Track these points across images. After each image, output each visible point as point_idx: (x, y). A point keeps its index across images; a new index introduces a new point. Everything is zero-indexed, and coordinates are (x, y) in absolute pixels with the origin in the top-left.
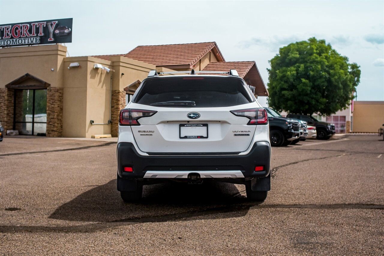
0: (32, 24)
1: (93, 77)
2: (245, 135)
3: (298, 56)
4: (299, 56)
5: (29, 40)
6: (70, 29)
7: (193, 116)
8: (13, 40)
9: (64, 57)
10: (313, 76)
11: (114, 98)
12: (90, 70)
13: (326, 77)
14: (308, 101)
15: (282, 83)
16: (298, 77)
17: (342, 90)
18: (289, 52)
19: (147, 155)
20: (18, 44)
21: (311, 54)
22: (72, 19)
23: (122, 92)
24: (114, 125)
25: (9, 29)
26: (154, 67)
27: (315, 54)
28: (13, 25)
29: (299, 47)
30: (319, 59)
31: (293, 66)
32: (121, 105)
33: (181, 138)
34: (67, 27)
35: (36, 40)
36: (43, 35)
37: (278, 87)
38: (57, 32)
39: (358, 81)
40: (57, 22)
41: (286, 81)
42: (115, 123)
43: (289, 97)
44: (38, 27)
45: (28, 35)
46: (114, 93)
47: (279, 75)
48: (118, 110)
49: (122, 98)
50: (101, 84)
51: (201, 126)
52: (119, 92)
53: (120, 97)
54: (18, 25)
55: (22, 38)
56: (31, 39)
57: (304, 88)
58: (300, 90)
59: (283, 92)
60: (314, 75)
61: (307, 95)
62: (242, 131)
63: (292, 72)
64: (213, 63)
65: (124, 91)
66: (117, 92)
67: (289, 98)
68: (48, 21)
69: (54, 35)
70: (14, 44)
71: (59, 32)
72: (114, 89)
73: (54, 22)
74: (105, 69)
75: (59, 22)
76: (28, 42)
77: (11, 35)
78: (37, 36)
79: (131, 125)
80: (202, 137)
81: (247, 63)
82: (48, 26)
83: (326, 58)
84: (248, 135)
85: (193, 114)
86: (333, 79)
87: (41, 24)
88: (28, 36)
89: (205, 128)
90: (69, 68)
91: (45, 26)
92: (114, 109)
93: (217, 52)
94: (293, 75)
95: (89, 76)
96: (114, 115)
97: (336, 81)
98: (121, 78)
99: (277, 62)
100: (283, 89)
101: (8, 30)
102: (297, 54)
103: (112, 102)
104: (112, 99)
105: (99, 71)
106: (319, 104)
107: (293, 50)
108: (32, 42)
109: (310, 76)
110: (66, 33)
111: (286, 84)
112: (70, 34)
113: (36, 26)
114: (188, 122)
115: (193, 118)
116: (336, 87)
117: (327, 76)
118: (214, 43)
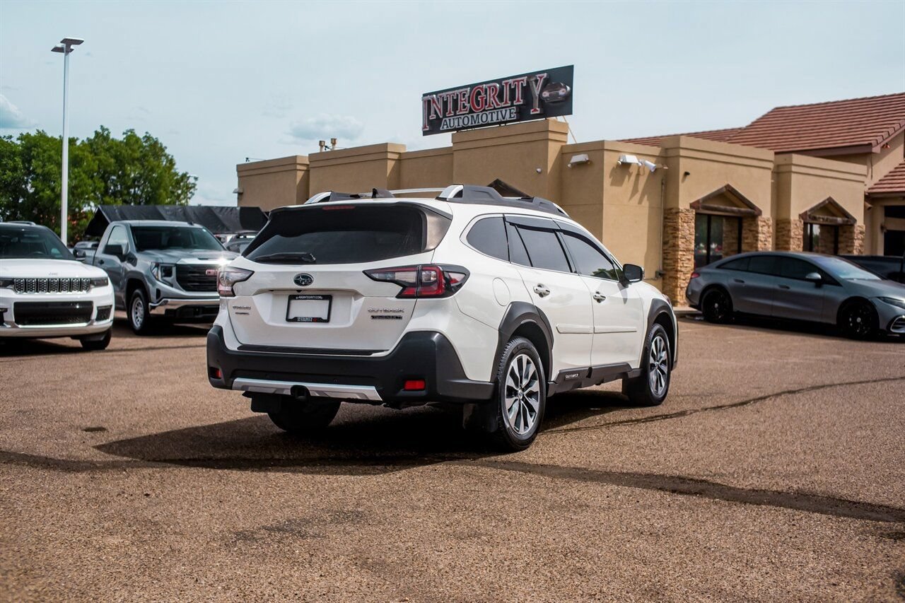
0: (503, 82)
1: (617, 181)
2: (393, 317)
5: (499, 113)
6: (568, 88)
7: (302, 281)
8: (472, 116)
9: (564, 144)
11: (669, 224)
12: (611, 168)
20: (481, 122)
22: (573, 66)
23: (684, 211)
24: (667, 281)
25: (466, 96)
26: (770, 155)
28: (472, 86)
32: (681, 238)
33: (288, 320)
34: (562, 84)
35: (510, 113)
36: (521, 102)
38: (546, 94)
40: (545, 75)
42: (671, 277)
44: (513, 87)
45: (498, 105)
46: (668, 215)
48: (677, 249)
49: (685, 224)
50: (638, 196)
51: (321, 299)
52: (678, 212)
53: (680, 221)
54: (481, 86)
55: (487, 111)
56: (501, 112)
62: (386, 311)
65: (691, 210)
66: (674, 211)
68: (530, 75)
69: (541, 101)
70: (474, 124)
71: (550, 95)
72: (669, 206)
73: (540, 75)
74: (646, 165)
75: (549, 75)
76: (498, 119)
77: (470, 108)
78: (512, 105)
80: (319, 320)
82: (531, 85)
84: (400, 318)
85: (303, 277)
87: (518, 81)
88: (496, 107)
89: (327, 302)
90: (569, 165)
91: (525, 85)
92: (670, 247)
95: (607, 181)
96: (667, 259)
98: (683, 181)
101: (464, 97)
103: (665, 233)
104: (665, 227)
105: (633, 170)
108: (504, 118)
110: (560, 96)
112: (569, 97)
113: (510, 85)
114: (299, 291)
115: (302, 285)
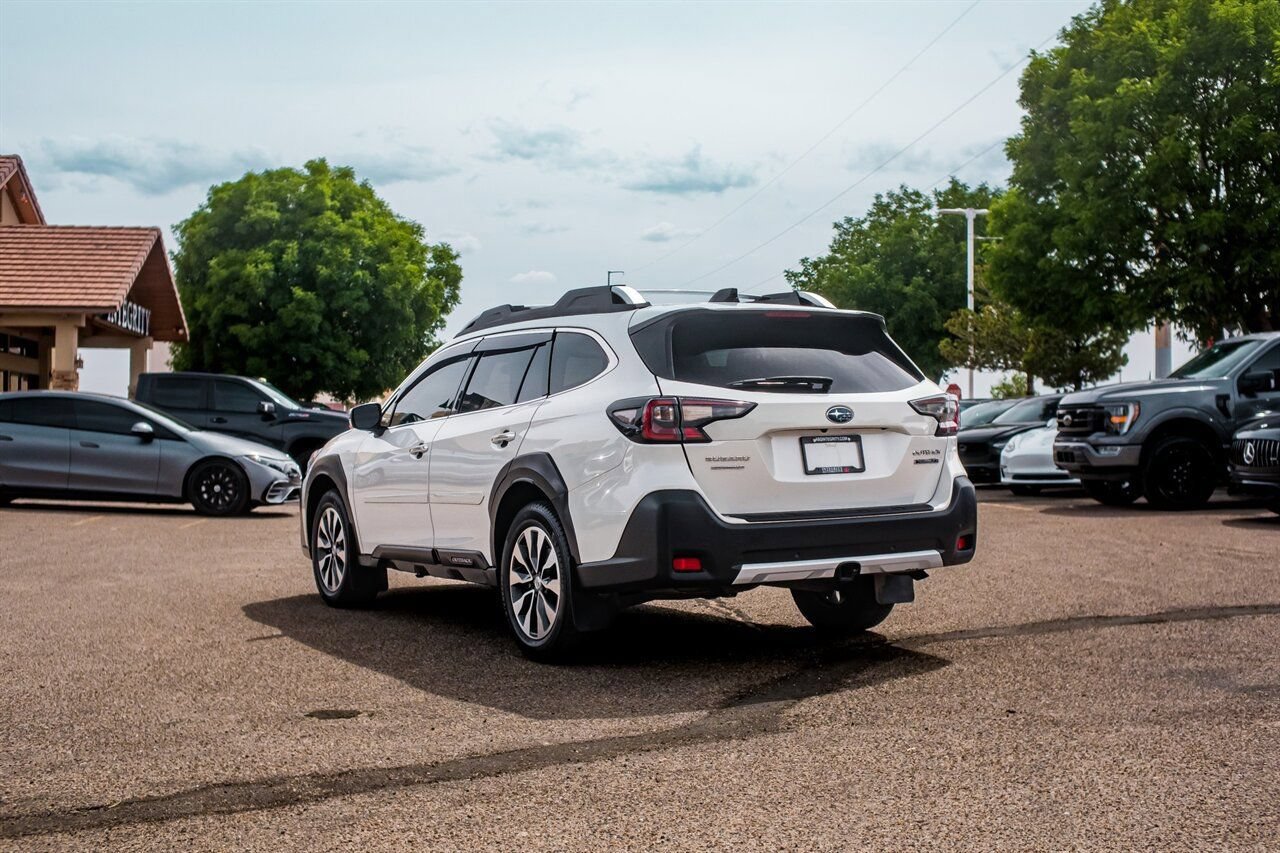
3: (276, 215)
4: (280, 217)
7: (839, 416)
10: (329, 281)
13: (364, 284)
14: (314, 358)
15: (230, 298)
16: (280, 283)
17: (413, 326)
18: (245, 203)
19: (744, 521)
21: (317, 212)
27: (329, 213)
29: (278, 187)
30: (343, 227)
31: (263, 246)
33: (807, 472)
37: (215, 312)
39: (454, 298)
41: (240, 292)
43: (254, 343)
47: (217, 274)
51: (847, 441)
57: (301, 315)
58: (290, 323)
59: (234, 329)
60: (331, 276)
61: (308, 338)
62: (927, 453)
63: (260, 266)
64: (11, 227)
67: (255, 347)
79: (681, 442)
80: (852, 470)
81: (134, 232)
83: (366, 226)
84: (937, 461)
85: (839, 410)
86: (388, 291)
89: (853, 445)
93: (22, 190)
94: (264, 275)
97: (396, 298)
99: (208, 231)
100: (229, 319)
102: (272, 208)
106: (345, 366)
107: (258, 195)
109: (318, 281)
111: (241, 302)
114: (824, 430)
115: (839, 421)
116: (396, 316)
117: (369, 280)
118: (14, 161)
